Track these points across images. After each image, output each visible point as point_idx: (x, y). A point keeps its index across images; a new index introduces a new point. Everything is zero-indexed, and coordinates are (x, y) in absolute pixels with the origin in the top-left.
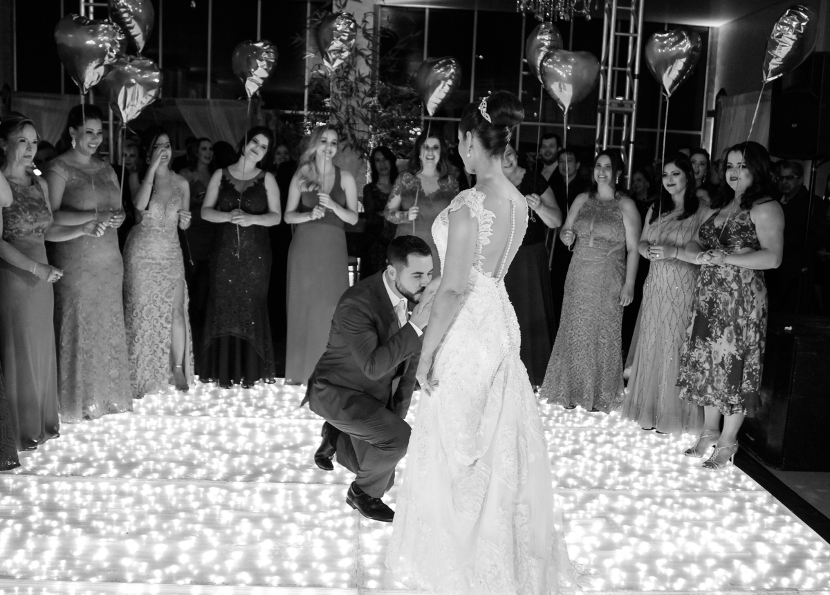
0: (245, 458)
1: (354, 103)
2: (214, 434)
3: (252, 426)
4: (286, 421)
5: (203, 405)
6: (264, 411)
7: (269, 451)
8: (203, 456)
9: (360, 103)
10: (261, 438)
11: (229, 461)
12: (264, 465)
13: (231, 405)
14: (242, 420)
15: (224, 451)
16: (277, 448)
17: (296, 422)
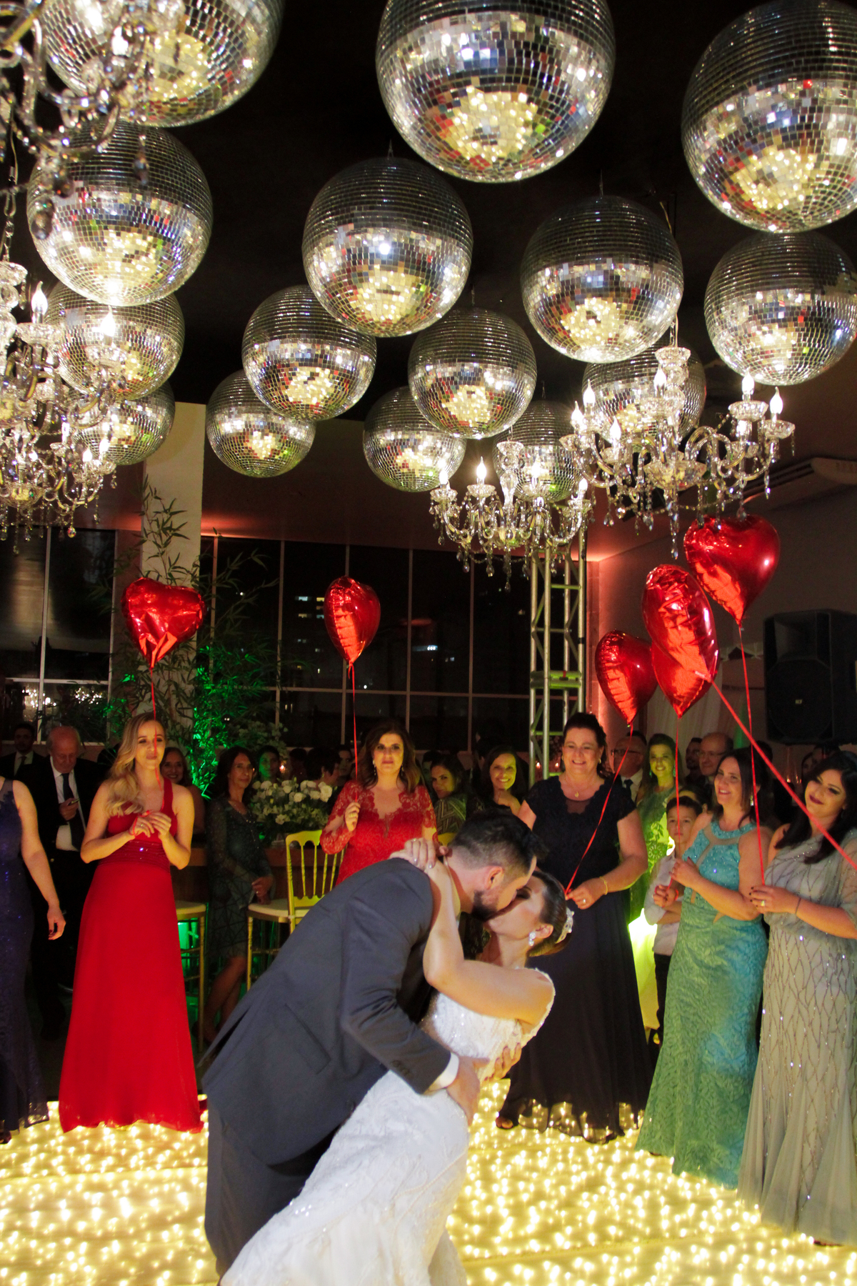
0: (116, 1247)
1: (176, 677)
2: (48, 1207)
3: (100, 1187)
4: (151, 1174)
5: (7, 1157)
6: (110, 1160)
7: (149, 1228)
8: (47, 1251)
9: (186, 676)
10: (126, 1208)
11: (93, 1255)
12: (153, 1255)
13: (51, 1153)
14: (82, 1178)
15: (78, 1238)
16: (159, 1223)
17: (167, 1174)
